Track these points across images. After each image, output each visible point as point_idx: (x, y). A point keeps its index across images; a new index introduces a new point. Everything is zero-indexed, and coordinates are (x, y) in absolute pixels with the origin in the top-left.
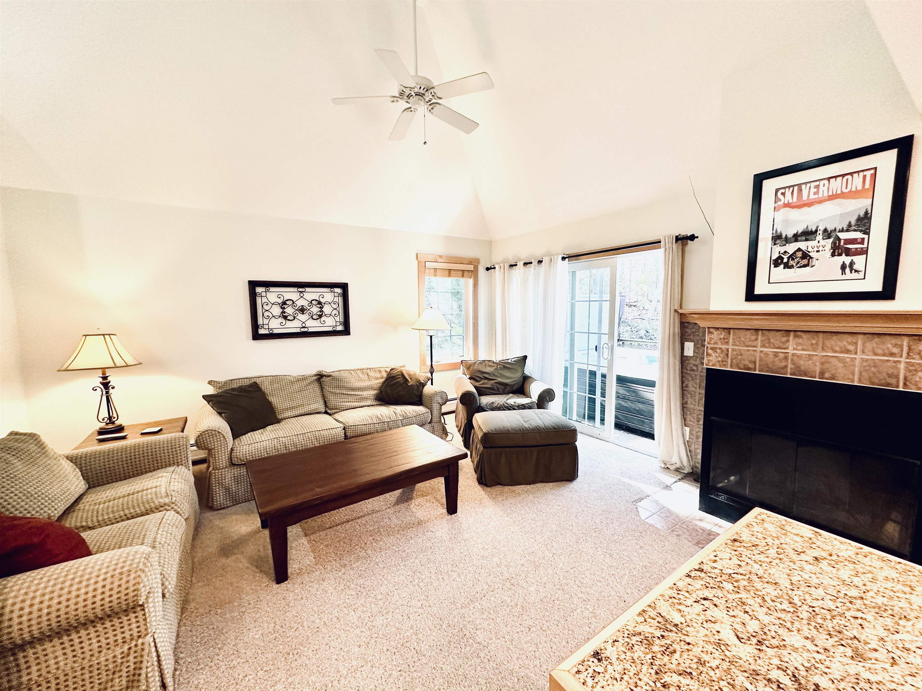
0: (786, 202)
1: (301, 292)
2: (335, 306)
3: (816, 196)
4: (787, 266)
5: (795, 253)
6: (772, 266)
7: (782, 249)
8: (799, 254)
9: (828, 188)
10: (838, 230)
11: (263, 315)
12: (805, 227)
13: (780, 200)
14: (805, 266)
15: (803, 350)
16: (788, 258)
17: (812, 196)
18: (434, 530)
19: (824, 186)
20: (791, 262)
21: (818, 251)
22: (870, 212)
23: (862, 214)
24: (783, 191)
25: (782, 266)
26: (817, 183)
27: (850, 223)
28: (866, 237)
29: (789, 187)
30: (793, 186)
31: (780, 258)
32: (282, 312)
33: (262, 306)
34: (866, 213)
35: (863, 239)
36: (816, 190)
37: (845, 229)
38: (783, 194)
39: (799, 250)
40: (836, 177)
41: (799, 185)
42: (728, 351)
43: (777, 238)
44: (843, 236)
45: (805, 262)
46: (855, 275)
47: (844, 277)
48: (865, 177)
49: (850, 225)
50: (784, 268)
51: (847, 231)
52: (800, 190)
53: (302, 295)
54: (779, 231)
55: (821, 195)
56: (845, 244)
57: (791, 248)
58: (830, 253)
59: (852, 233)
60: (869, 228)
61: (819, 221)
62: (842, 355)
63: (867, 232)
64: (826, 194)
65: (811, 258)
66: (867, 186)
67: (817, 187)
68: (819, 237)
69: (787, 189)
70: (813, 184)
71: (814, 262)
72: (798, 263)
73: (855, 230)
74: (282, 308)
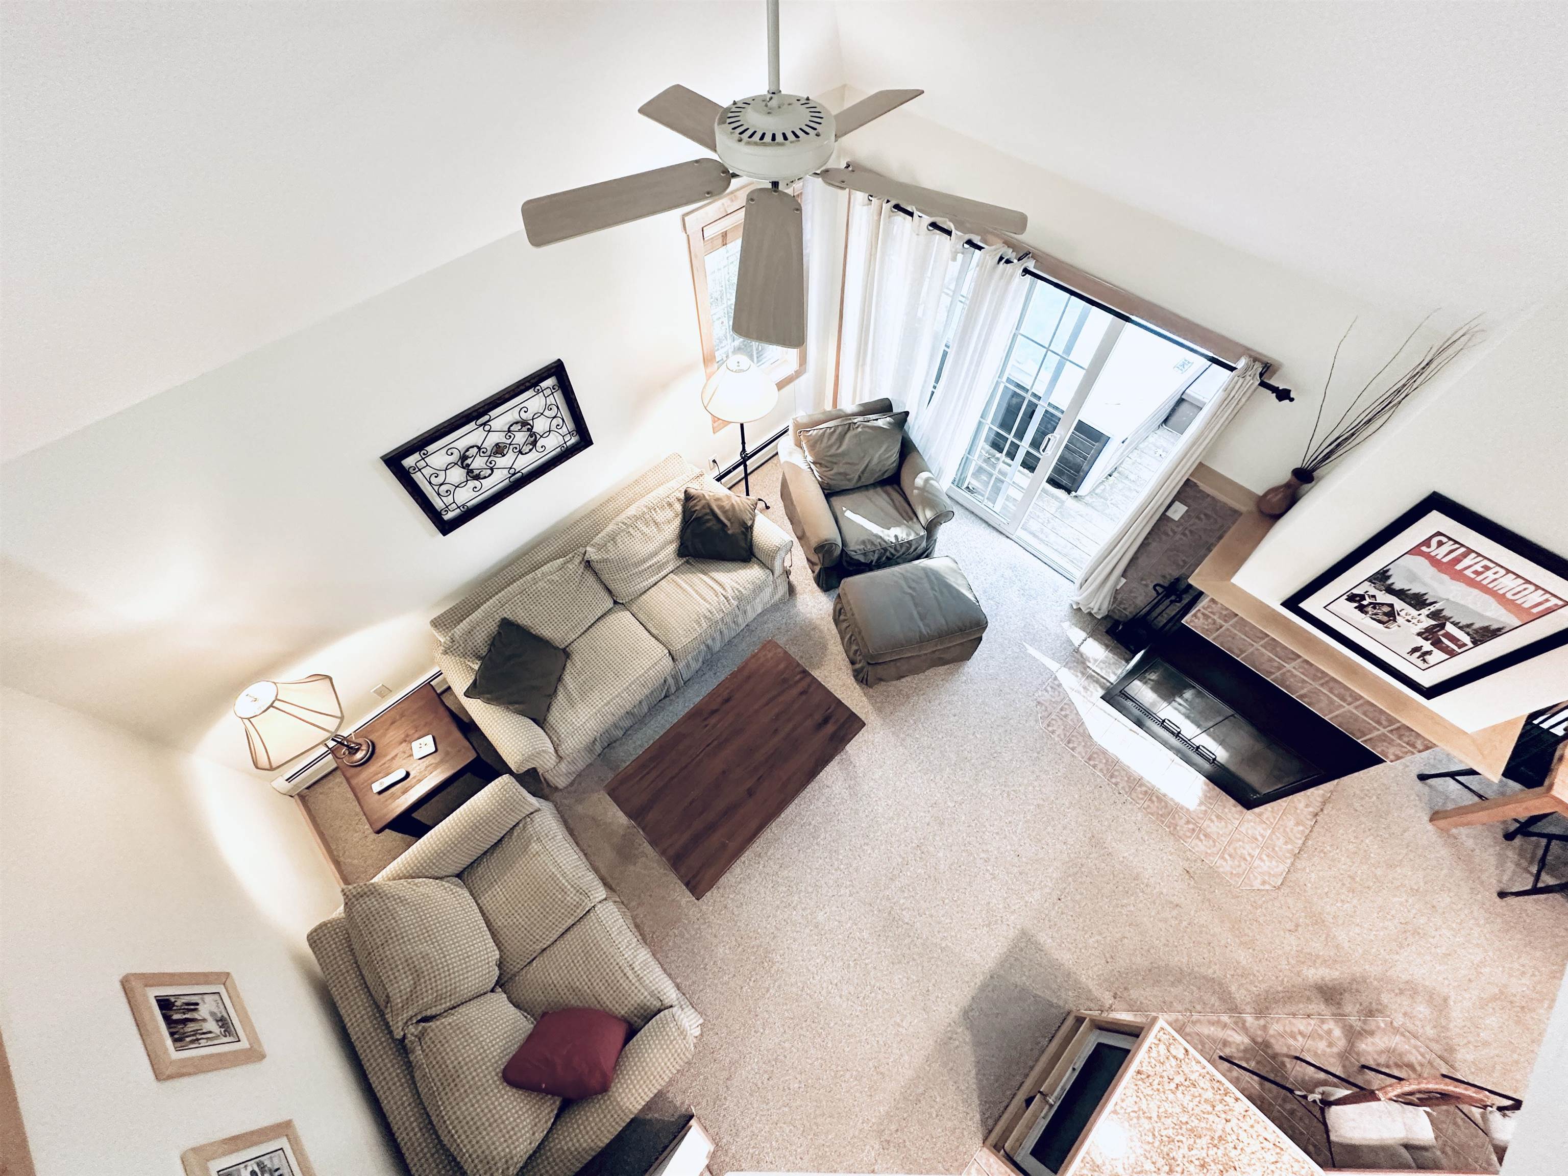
0: (1433, 554)
1: (485, 424)
2: (552, 413)
3: (1473, 576)
4: (1361, 609)
5: (1383, 604)
6: (1345, 597)
7: (1373, 591)
8: (1386, 609)
9: (1495, 580)
10: (1452, 620)
11: (439, 494)
12: (1423, 592)
13: (1429, 547)
14: (1380, 622)
15: (1302, 673)
16: (1370, 603)
17: (1468, 573)
18: (829, 784)
19: (1495, 573)
20: (1369, 609)
21: (1409, 621)
22: (1503, 631)
23: (1495, 626)
24: (1444, 540)
25: (1356, 605)
26: (1491, 565)
27: (1472, 624)
28: (1471, 645)
29: (1456, 542)
30: (1462, 545)
31: (1362, 597)
32: (468, 473)
33: (430, 483)
34: (1499, 629)
35: (1465, 645)
36: (1481, 570)
37: (1460, 625)
38: (1440, 544)
39: (1391, 606)
40: (1518, 576)
41: (1470, 551)
42: (1221, 627)
43: (1381, 578)
44: (1449, 628)
45: (1385, 619)
46: (1419, 663)
47: (1408, 657)
48: (1547, 600)
49: (1469, 626)
50: (1356, 608)
51: (1461, 628)
52: (1465, 555)
53: (487, 428)
54: (1389, 573)
55: (1479, 579)
56: (1443, 635)
57: (1383, 598)
58: (1419, 631)
59: (1462, 633)
60: (1483, 642)
61: (1443, 599)
62: (1335, 698)
63: (1476, 643)
64: (1485, 582)
65: (1395, 620)
66: (1535, 611)
67: (1487, 568)
68: (1425, 611)
69: (1451, 543)
70: (1486, 562)
71: (1394, 627)
72: (1376, 614)
73: (1468, 634)
74: (463, 468)
